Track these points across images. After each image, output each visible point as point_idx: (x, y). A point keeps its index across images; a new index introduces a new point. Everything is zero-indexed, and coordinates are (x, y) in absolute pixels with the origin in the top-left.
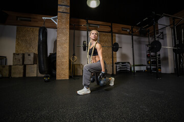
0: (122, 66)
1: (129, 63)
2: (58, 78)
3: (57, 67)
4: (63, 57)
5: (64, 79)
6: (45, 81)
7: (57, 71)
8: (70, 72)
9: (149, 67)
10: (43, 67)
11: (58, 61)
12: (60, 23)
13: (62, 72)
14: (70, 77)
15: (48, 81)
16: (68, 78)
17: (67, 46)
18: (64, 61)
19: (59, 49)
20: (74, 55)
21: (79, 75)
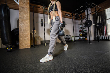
0: (66, 37)
1: (70, 35)
2: (21, 47)
3: (20, 39)
4: (25, 30)
5: (26, 48)
6: (8, 51)
7: (20, 41)
8: (31, 43)
9: (80, 37)
10: (6, 39)
11: (21, 34)
12: (22, 3)
13: (25, 42)
14: (31, 46)
15: (11, 51)
16: (30, 47)
17: (28, 22)
18: (26, 33)
19: (21, 24)
20: (34, 29)
21: (38, 44)
